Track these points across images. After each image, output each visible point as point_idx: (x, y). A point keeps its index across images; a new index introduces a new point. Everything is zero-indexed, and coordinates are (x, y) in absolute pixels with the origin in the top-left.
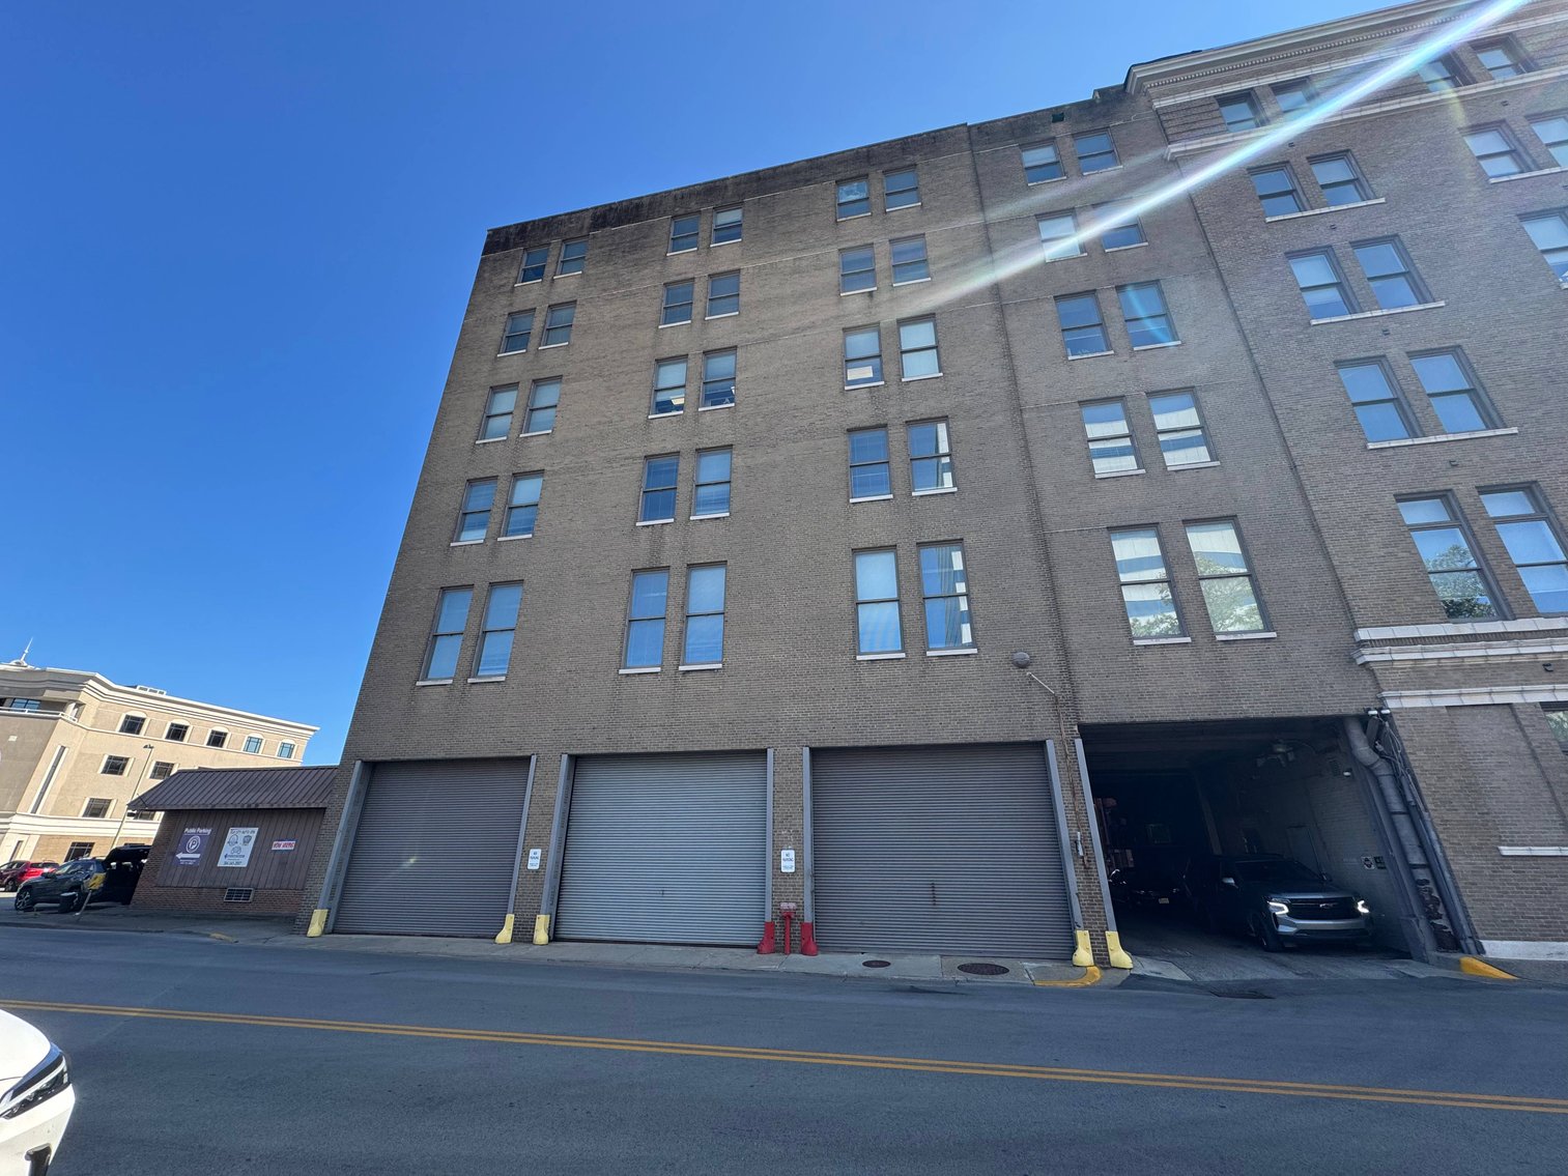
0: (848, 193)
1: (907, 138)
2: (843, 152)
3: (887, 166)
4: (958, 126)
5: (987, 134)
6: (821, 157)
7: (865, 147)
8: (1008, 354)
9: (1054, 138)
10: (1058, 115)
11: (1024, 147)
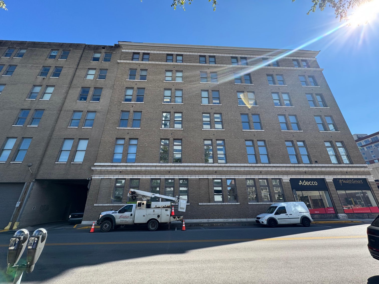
0: (54, 53)
1: (72, 44)
2: (57, 43)
3: (64, 49)
4: (84, 44)
5: (89, 47)
6: (51, 43)
7: (62, 43)
8: (65, 98)
9: (101, 52)
10: (104, 47)
11: (95, 52)
